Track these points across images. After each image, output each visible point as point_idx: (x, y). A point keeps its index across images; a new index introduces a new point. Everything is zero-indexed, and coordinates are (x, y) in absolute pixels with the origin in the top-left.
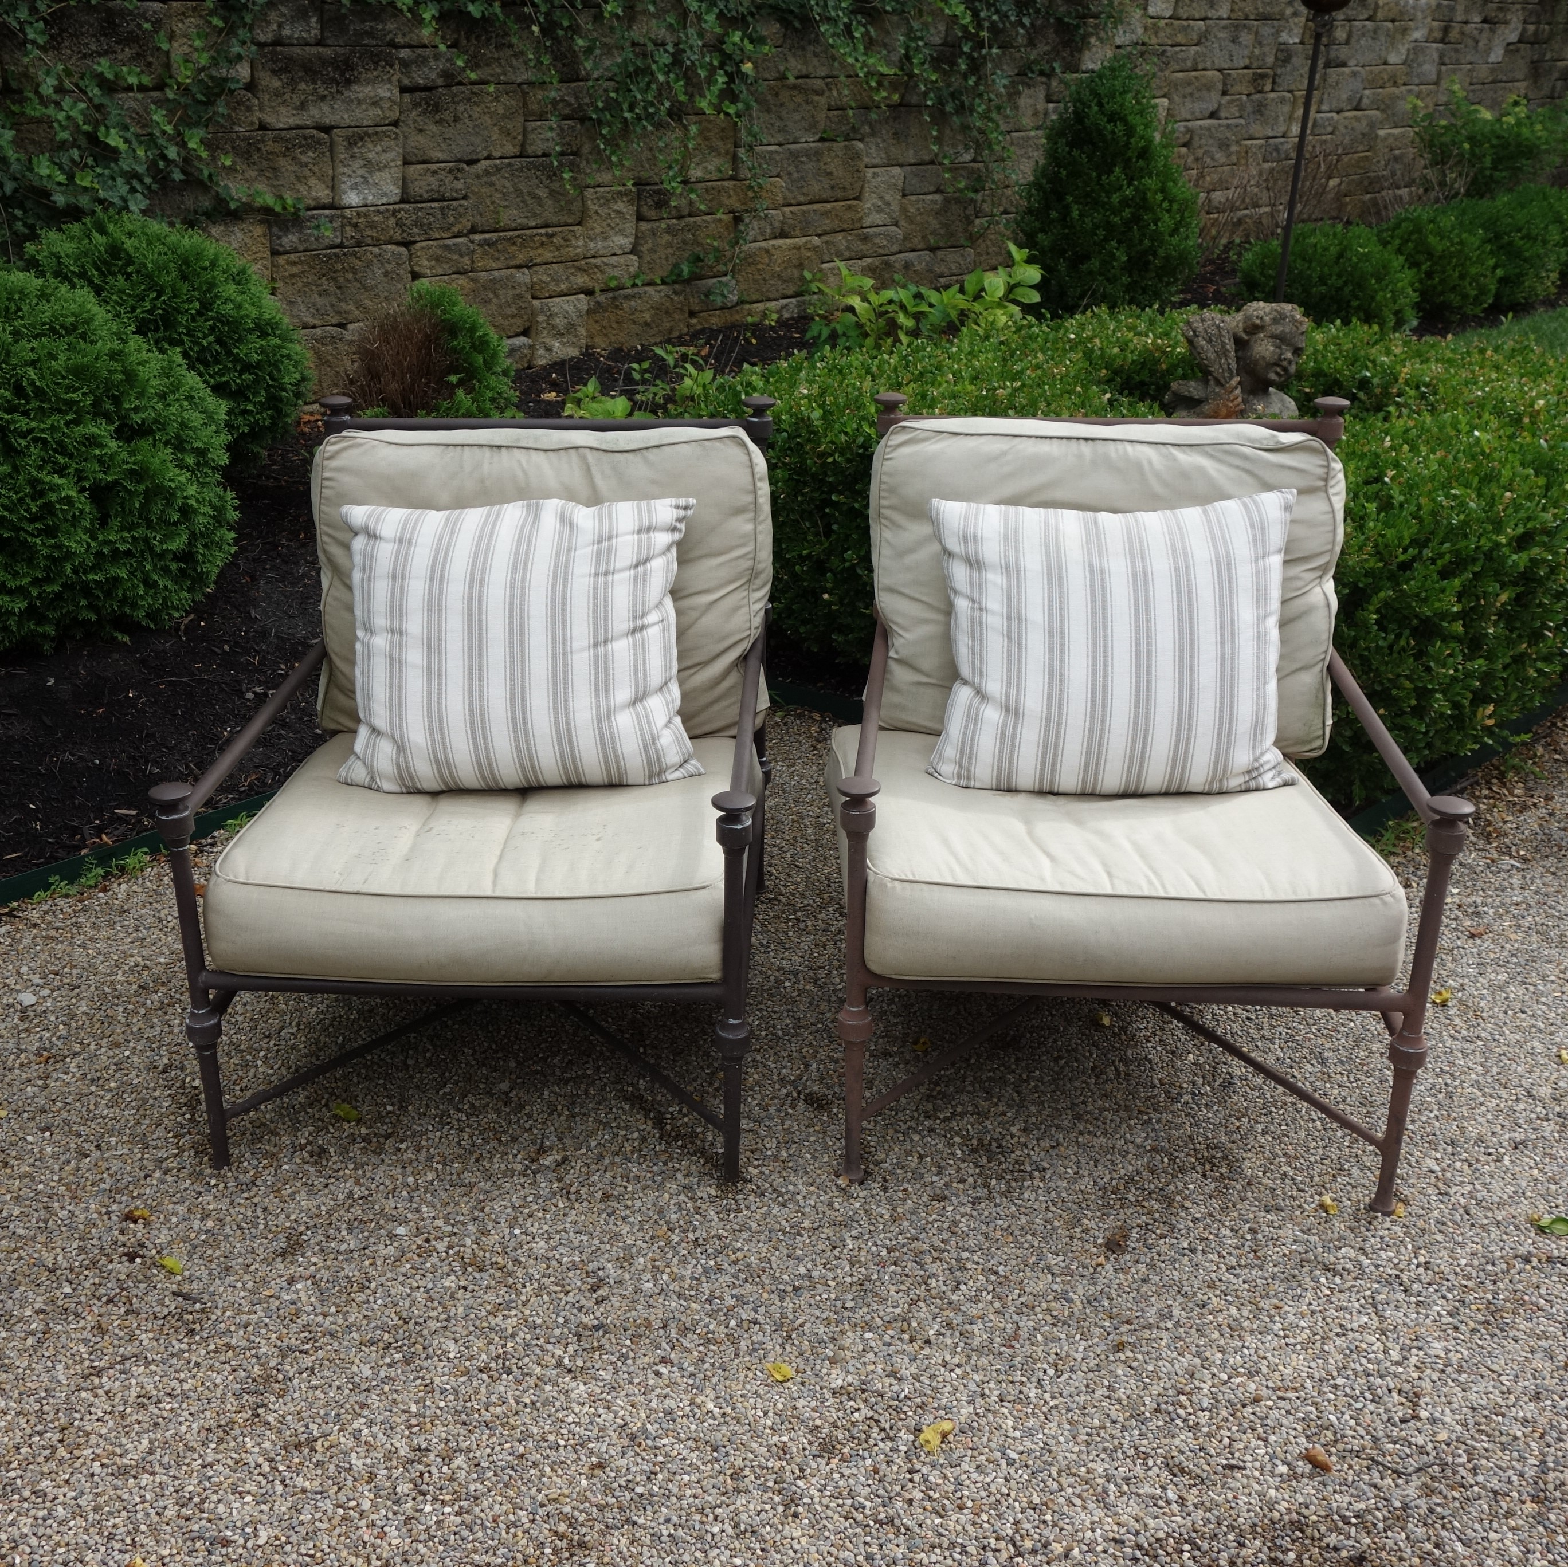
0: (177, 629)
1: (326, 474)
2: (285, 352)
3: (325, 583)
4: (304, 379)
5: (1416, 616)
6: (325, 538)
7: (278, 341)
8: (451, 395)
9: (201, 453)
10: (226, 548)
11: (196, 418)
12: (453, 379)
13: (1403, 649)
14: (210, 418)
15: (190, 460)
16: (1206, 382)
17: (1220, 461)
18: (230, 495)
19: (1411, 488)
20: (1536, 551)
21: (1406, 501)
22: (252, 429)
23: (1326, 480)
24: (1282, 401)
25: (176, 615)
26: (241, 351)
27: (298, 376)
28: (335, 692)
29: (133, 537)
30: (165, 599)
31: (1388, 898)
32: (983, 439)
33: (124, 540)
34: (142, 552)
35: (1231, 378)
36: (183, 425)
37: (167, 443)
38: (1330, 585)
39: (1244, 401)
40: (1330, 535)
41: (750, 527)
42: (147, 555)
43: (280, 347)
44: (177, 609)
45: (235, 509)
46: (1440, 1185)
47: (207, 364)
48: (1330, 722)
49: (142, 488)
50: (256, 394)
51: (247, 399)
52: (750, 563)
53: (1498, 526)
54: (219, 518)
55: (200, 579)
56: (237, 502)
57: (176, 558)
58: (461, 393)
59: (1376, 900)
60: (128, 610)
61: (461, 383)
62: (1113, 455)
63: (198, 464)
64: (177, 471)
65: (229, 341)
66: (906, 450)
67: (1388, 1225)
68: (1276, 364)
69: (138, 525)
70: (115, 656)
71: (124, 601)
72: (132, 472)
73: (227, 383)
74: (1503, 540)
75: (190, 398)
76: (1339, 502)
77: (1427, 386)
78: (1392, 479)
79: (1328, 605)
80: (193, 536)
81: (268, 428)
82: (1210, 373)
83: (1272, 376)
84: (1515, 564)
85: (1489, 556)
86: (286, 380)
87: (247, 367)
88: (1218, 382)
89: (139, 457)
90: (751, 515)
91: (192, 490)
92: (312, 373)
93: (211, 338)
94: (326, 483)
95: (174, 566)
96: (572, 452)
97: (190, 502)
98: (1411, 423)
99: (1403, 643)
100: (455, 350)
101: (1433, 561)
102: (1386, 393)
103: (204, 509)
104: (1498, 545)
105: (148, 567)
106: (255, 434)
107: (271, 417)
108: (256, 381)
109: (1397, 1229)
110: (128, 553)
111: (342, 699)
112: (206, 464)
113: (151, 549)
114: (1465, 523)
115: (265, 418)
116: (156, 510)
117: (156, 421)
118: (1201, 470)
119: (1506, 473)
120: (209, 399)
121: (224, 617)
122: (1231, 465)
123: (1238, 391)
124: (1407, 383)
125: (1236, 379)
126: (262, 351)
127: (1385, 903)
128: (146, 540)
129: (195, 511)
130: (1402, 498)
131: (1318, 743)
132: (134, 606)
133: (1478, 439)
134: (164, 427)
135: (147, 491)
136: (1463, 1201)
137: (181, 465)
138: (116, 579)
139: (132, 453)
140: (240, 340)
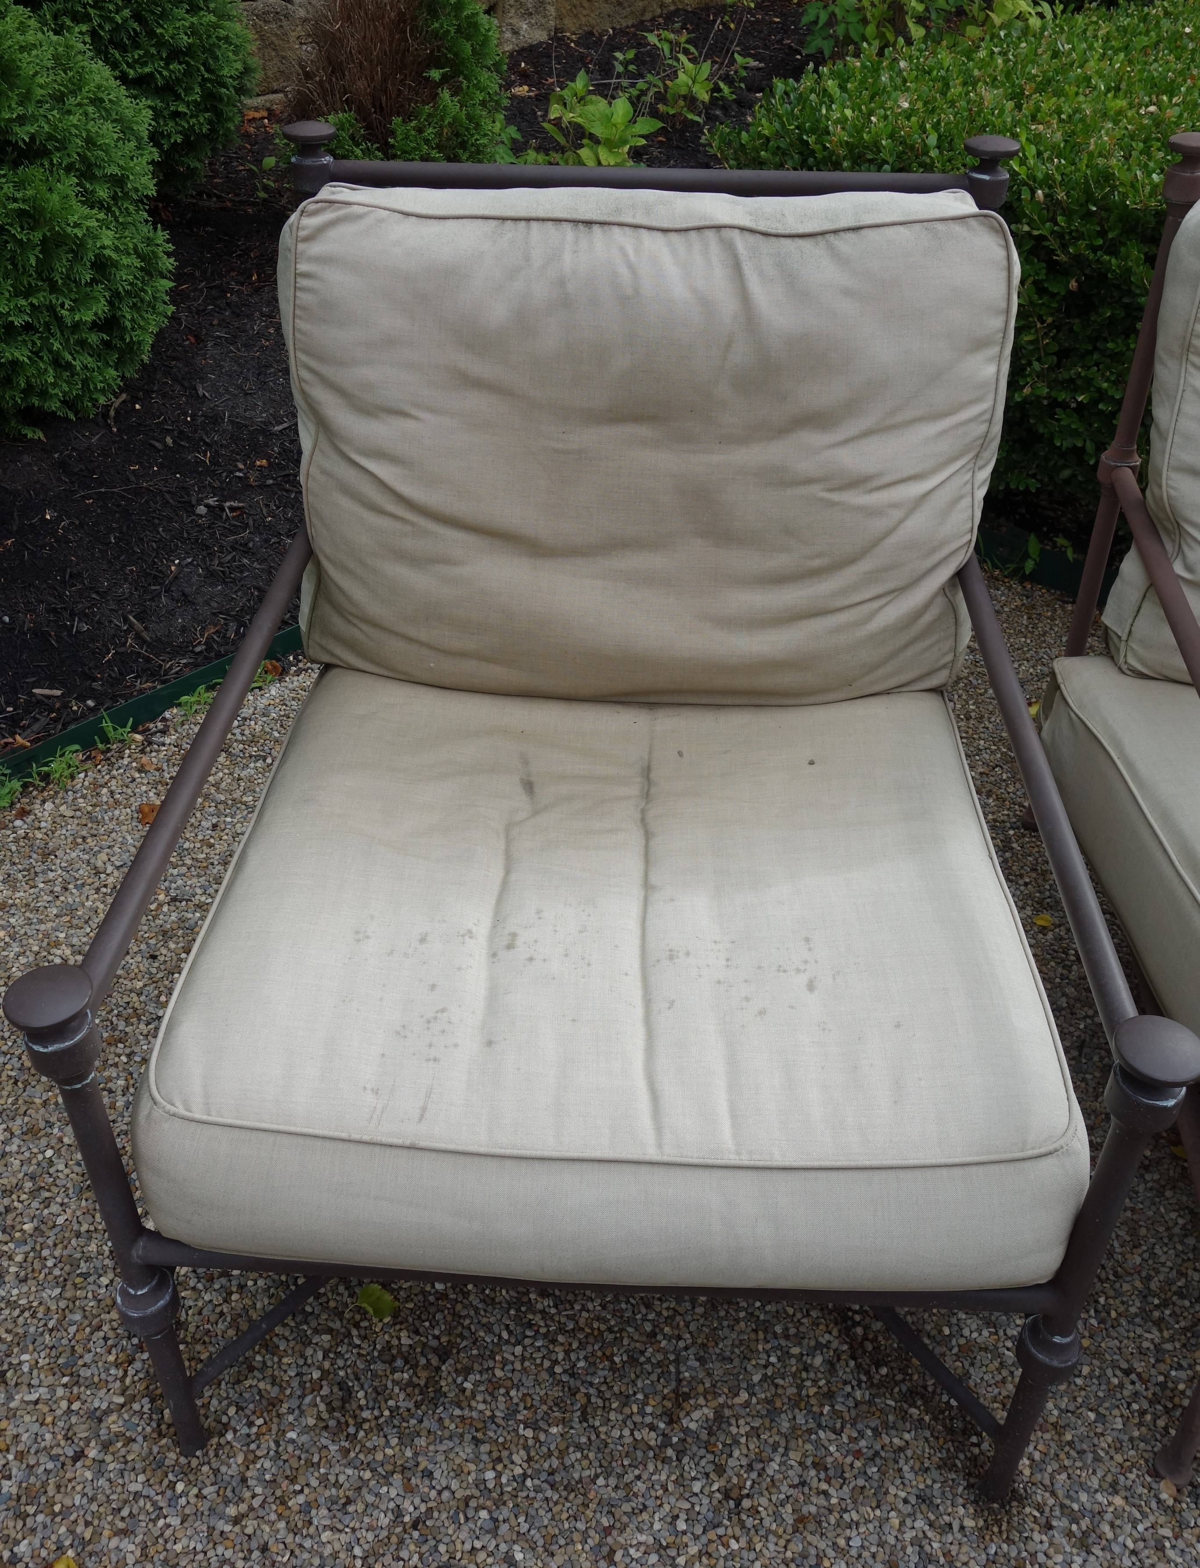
0: (106, 416)
1: (303, 267)
2: (223, 33)
3: (306, 440)
4: (247, 70)
6: (304, 374)
7: (213, 19)
8: (434, 97)
9: (119, 181)
10: (161, 307)
11: (108, 132)
12: (435, 74)
14: (126, 129)
15: (103, 193)
18: (161, 236)
22: (187, 137)
25: (102, 400)
26: (165, 31)
27: (239, 66)
28: (326, 609)
29: (32, 305)
30: (85, 382)
33: (20, 310)
34: (47, 325)
36: (90, 141)
37: (69, 169)
42: (54, 329)
43: (216, 26)
44: (103, 391)
45: (169, 255)
47: (123, 49)
49: (37, 236)
50: (189, 90)
51: (178, 97)
54: (149, 270)
55: (130, 350)
56: (171, 247)
57: (95, 326)
58: (445, 95)
60: (36, 402)
61: (445, 79)
63: (115, 198)
64: (86, 211)
65: (150, 18)
69: (38, 289)
70: (27, 459)
71: (29, 390)
72: (21, 214)
73: (151, 74)
75: (97, 102)
80: (115, 298)
81: (206, 136)
86: (225, 72)
87: (176, 54)
89: (30, 192)
91: (107, 238)
92: (255, 61)
93: (126, 13)
94: (303, 282)
95: (94, 338)
96: (711, 235)
97: (107, 252)
100: (436, 35)
103: (125, 261)
105: (56, 346)
106: (190, 144)
107: (210, 122)
108: (187, 73)
110: (28, 327)
111: (338, 623)
112: (126, 196)
113: (59, 319)
115: (202, 122)
116: (61, 266)
117: (51, 137)
120: (126, 102)
121: (164, 396)
126: (193, 31)
128: (51, 308)
129: (115, 265)
132: (44, 394)
134: (62, 146)
135: (44, 241)
137: (90, 201)
138: (15, 363)
139: (20, 185)
140: (164, 15)
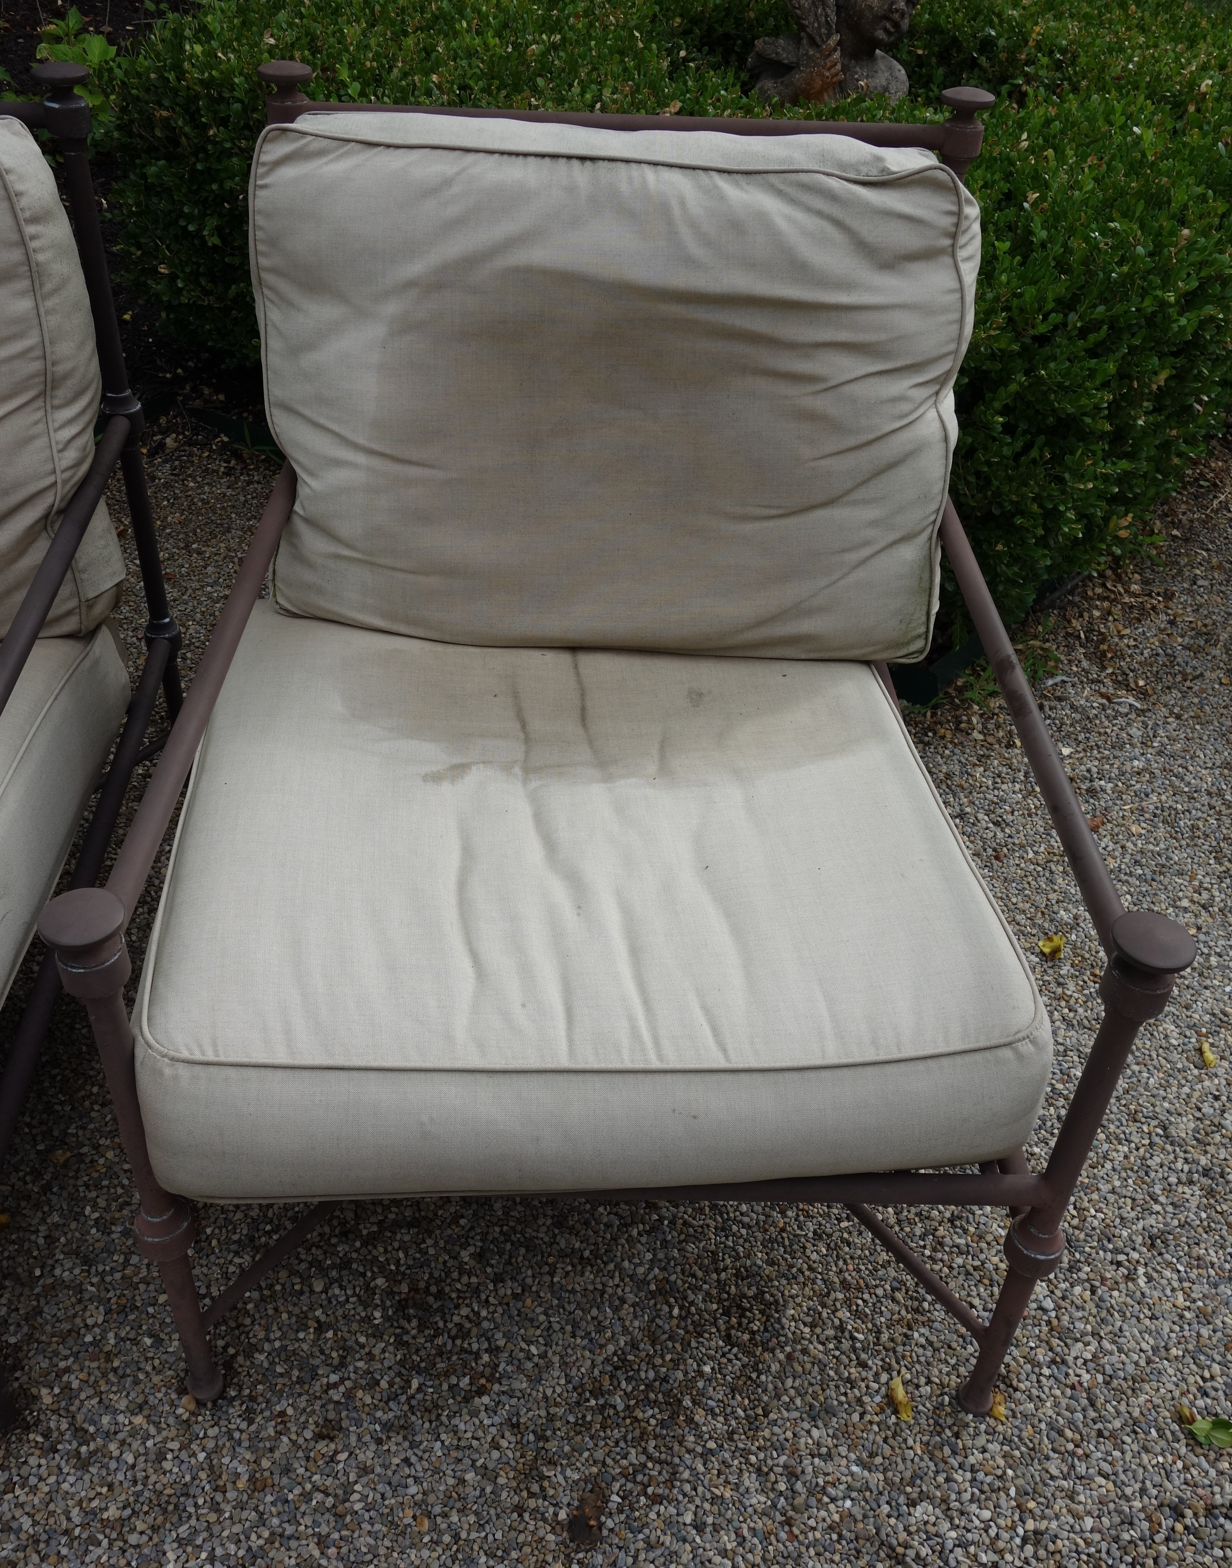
5: (1054, 410)
13: (1034, 462)
16: (798, 41)
17: (792, 201)
19: (1057, 218)
20: (1209, 310)
21: (1050, 239)
23: (954, 236)
24: (890, 68)
31: (1026, 1048)
32: (416, 154)
35: (829, 36)
38: (948, 401)
39: (845, 69)
40: (956, 327)
41: (25, 305)
46: (1055, 1342)
48: (936, 607)
52: (37, 365)
53: (1167, 277)
59: (1007, 1053)
62: (624, 187)
66: (288, 172)
67: (981, 1441)
68: (886, 18)
74: (1171, 297)
76: (970, 272)
77: (1064, 51)
78: (1034, 205)
79: (946, 439)
82: (802, 28)
83: (880, 34)
84: (1182, 329)
85: (1150, 321)
88: (813, 42)
90: (25, 284)
98: (1052, 111)
99: (1034, 453)
101: (1083, 333)
102: (1012, 60)
104: (1163, 304)
109: (994, 1447)
114: (1128, 277)
118: (762, 218)
119: (1179, 196)
122: (809, 210)
123: (837, 55)
124: (1039, 46)
125: (836, 37)
127: (1020, 1057)
130: (1044, 234)
131: (919, 644)
133: (1140, 138)
136: (1086, 1377)
